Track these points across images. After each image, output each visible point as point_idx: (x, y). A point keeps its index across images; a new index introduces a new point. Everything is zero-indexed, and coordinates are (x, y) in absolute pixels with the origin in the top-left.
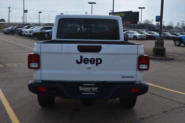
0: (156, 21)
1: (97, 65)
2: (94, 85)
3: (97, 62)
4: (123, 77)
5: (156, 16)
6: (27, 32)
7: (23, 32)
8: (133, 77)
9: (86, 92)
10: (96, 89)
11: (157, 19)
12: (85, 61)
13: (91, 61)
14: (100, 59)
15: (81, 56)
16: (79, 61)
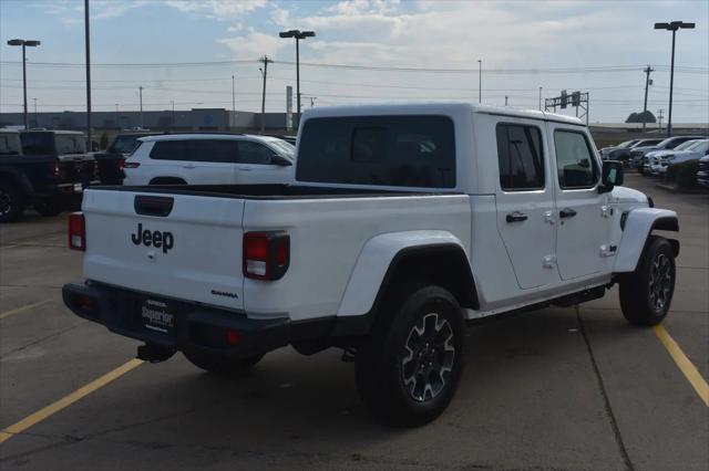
1: (165, 251)
2: (164, 305)
3: (164, 241)
4: (213, 292)
6: (657, 163)
7: (647, 162)
8: (236, 296)
9: (152, 325)
10: (168, 318)
12: (145, 238)
13: (155, 239)
14: (169, 234)
15: (140, 225)
16: (137, 237)
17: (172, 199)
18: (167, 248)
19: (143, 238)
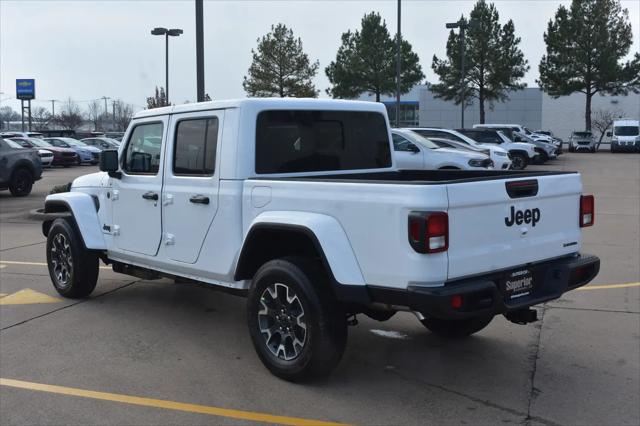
0: (18, 98)
1: (534, 225)
2: (527, 272)
3: (532, 217)
5: (18, 81)
9: (516, 294)
10: (530, 281)
11: (20, 91)
12: (518, 218)
13: (526, 217)
14: (537, 210)
15: (513, 208)
16: (510, 220)
17: (536, 180)
18: (535, 221)
19: (516, 218)
